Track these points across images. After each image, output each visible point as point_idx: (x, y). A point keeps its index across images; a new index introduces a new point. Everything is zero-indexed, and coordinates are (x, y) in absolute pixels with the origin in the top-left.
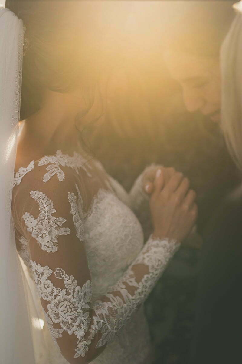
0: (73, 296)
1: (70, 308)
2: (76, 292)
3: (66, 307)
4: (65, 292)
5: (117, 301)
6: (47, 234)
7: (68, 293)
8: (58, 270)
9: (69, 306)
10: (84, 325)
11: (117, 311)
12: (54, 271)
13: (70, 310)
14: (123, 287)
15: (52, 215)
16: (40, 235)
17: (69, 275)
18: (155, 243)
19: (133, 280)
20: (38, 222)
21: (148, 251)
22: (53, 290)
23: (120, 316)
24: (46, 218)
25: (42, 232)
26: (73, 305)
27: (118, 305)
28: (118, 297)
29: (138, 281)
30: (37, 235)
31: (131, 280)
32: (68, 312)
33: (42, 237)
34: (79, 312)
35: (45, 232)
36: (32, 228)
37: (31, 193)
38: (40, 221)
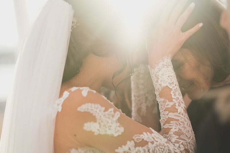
0: (156, 141)
1: (161, 149)
2: (155, 138)
3: (159, 151)
4: (151, 144)
5: (174, 125)
6: (111, 125)
7: (152, 143)
8: (135, 137)
9: (160, 148)
10: (176, 150)
11: (180, 129)
12: (134, 140)
13: (162, 150)
14: (167, 113)
15: (104, 111)
16: (107, 129)
17: (142, 134)
18: (156, 70)
19: (168, 103)
20: (99, 123)
21: (158, 78)
22: (144, 150)
23: (184, 129)
24: (102, 116)
25: (107, 126)
26: (161, 145)
27: (176, 126)
28: (171, 122)
29: (171, 100)
30: (106, 131)
31: (166, 104)
32: (163, 152)
33: (109, 129)
34: (167, 145)
35: (109, 125)
36: (98, 130)
37: (79, 109)
38: (100, 121)
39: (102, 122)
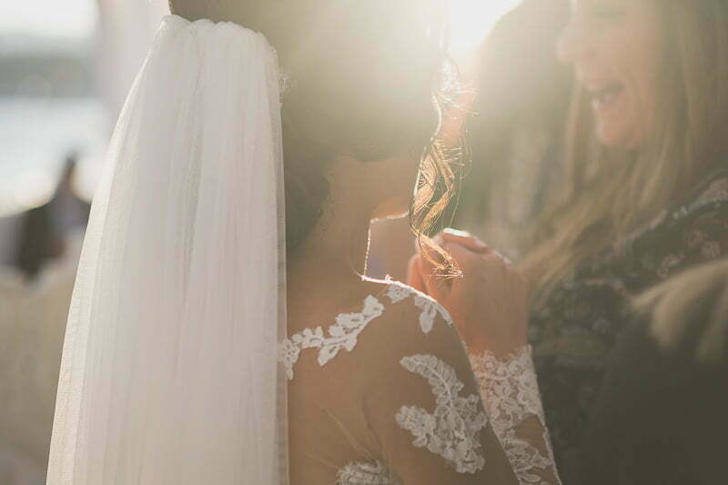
6: (462, 436)
15: (460, 394)
16: (449, 444)
20: (438, 419)
24: (451, 405)
25: (452, 436)
30: (444, 447)
33: (454, 446)
35: (457, 434)
36: (428, 435)
37: (404, 362)
38: (442, 416)
39: (445, 418)
